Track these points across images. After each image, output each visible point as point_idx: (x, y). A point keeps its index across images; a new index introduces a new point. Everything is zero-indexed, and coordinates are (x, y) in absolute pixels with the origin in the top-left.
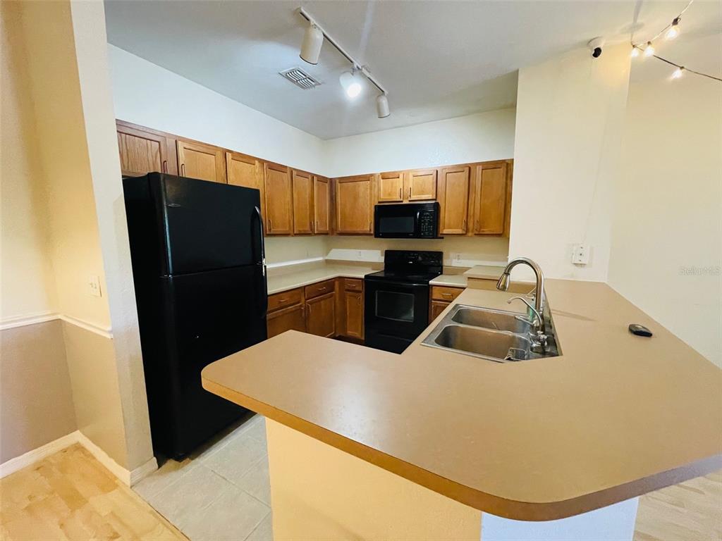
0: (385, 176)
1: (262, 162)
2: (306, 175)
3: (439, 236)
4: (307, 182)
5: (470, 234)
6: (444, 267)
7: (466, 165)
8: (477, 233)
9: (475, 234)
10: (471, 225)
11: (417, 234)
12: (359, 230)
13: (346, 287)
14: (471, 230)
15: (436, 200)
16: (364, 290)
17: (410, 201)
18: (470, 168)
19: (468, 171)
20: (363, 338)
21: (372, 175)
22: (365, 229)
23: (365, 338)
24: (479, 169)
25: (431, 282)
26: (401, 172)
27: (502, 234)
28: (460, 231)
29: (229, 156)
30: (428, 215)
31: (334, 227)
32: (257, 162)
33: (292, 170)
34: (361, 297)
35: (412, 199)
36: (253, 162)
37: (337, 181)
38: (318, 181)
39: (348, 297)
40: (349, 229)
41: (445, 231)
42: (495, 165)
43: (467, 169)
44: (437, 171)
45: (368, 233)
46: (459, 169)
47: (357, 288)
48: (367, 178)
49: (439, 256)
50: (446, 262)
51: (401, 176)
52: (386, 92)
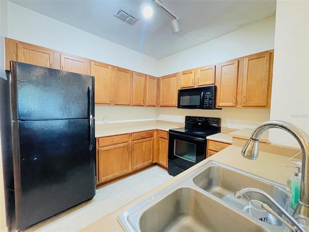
0: (184, 73)
1: (113, 67)
2: (142, 75)
3: (217, 107)
4: (143, 79)
5: (239, 106)
6: (221, 128)
7: (236, 59)
8: (244, 105)
9: (243, 106)
10: (239, 100)
11: (202, 106)
12: (170, 104)
13: (160, 136)
14: (239, 103)
15: (215, 84)
16: (168, 138)
17: (198, 86)
18: (239, 61)
19: (237, 63)
20: (167, 167)
21: (177, 73)
22: (173, 104)
23: (168, 166)
24: (246, 61)
25: (208, 138)
26: (193, 69)
27: (266, 105)
28: (231, 104)
29: (93, 63)
30: (209, 94)
31: (159, 103)
32: (110, 67)
33: (132, 72)
34: (167, 142)
35: (199, 85)
36: (108, 67)
37: (161, 78)
38: (149, 78)
39: (160, 141)
40: (165, 104)
41: (221, 104)
42: (260, 56)
43: (237, 61)
44: (216, 66)
45: (175, 106)
46: (231, 63)
47: (165, 137)
48: (174, 75)
49: (218, 120)
50: (223, 125)
51: (193, 71)
52: (178, 18)
